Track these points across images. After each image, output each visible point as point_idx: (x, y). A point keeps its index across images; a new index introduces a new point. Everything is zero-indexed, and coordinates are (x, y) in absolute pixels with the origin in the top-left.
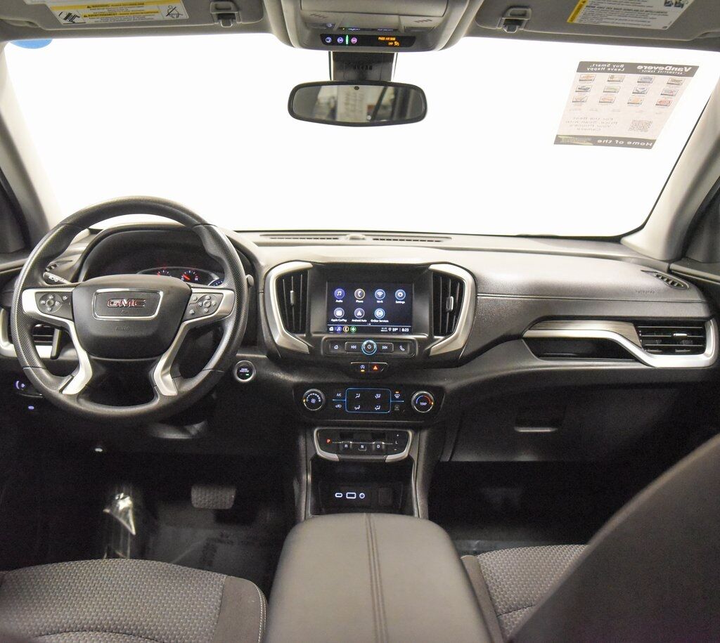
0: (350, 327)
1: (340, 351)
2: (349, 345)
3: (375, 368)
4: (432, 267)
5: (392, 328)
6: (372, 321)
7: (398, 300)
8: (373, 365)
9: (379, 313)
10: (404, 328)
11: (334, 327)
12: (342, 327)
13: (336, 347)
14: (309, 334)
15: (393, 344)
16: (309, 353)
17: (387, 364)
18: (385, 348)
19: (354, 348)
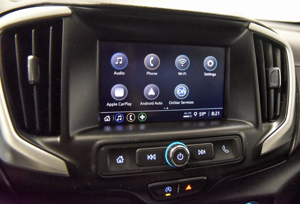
0: (137, 114)
1: (128, 167)
2: (143, 155)
3: (189, 188)
5: (198, 112)
6: (171, 103)
7: (207, 72)
8: (186, 184)
9: (181, 90)
10: (214, 111)
11: (111, 115)
12: (125, 115)
13: (120, 160)
15: (212, 145)
16: (68, 176)
17: (206, 178)
18: (202, 152)
19: (153, 159)
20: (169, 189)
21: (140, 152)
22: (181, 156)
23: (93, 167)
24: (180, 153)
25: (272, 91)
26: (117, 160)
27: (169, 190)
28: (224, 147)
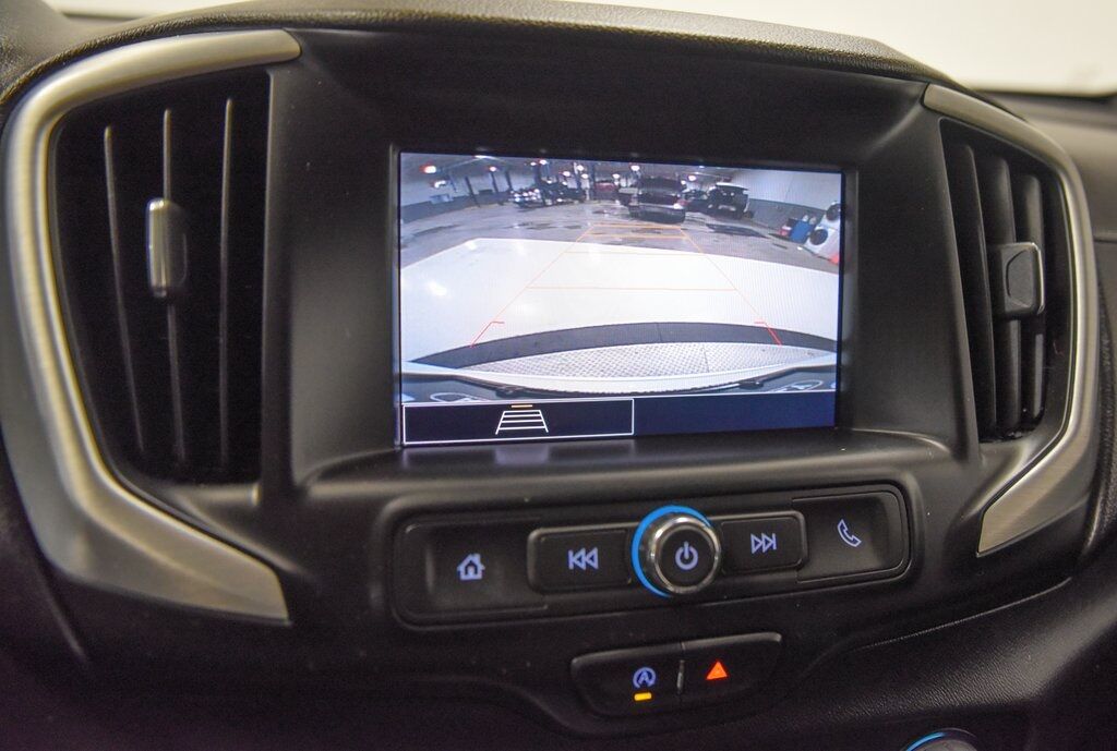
1: (498, 594)
2: (555, 551)
3: (718, 672)
4: (935, 94)
8: (705, 659)
13: (472, 568)
14: (283, 492)
15: (801, 516)
16: (287, 623)
17: (778, 638)
18: (763, 543)
19: (587, 565)
20: (645, 677)
21: (543, 539)
22: (691, 553)
23: (375, 594)
24: (686, 545)
25: (1014, 326)
26: (461, 568)
27: (647, 679)
28: (842, 527)
